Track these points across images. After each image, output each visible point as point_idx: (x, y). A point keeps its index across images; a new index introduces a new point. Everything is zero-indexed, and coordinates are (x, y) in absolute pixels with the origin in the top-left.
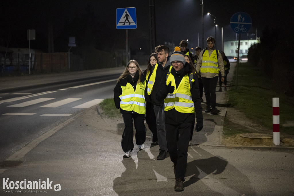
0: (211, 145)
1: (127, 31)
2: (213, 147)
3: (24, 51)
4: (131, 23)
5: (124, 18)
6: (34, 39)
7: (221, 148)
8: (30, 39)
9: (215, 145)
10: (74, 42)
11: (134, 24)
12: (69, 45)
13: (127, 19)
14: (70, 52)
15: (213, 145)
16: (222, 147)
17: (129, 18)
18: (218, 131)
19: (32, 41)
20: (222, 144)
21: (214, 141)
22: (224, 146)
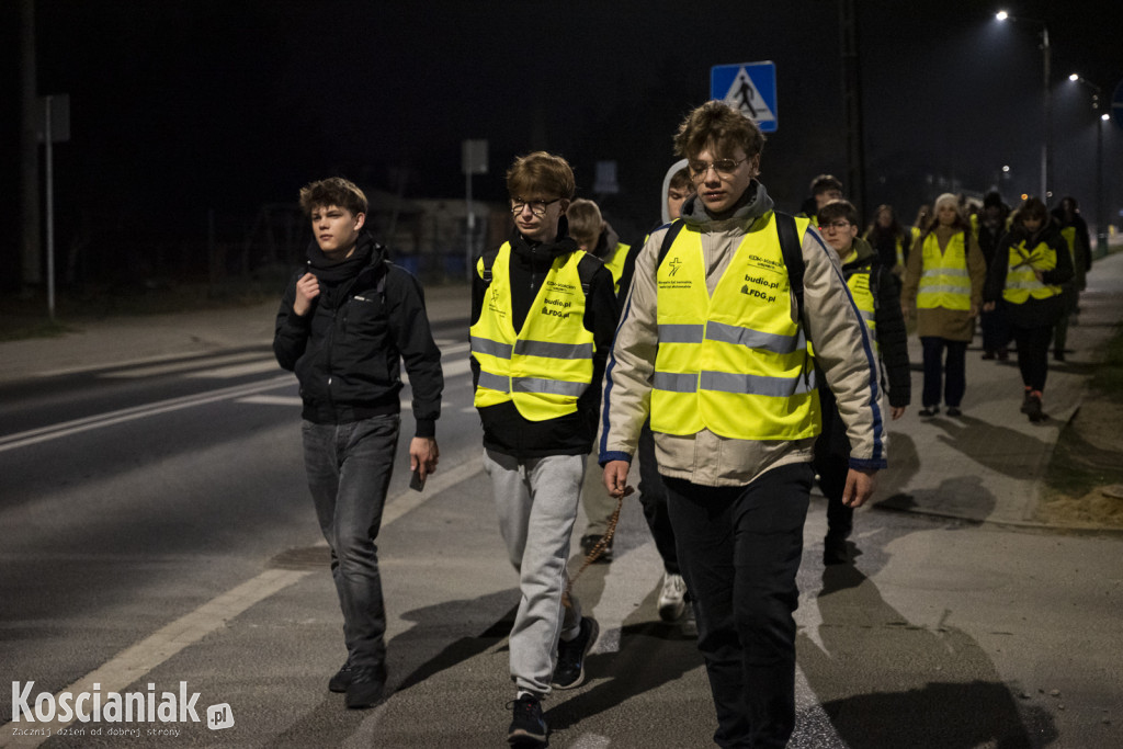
3: (454, 207)
4: (758, 113)
5: (735, 96)
6: (484, 169)
7: (1028, 531)
8: (469, 172)
10: (612, 178)
11: (768, 116)
12: (597, 188)
13: (745, 100)
15: (1002, 521)
16: (1033, 527)
17: (752, 98)
19: (477, 177)
20: (1035, 518)
21: (1008, 506)
22: (1040, 524)
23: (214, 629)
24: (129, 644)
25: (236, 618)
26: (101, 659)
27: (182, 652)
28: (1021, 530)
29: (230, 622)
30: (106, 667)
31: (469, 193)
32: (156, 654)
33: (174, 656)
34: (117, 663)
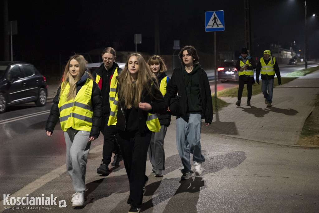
0: (286, 145)
1: (215, 34)
2: (287, 146)
4: (219, 26)
5: (212, 21)
6: (140, 42)
7: (295, 147)
8: (136, 43)
9: (289, 145)
10: (179, 45)
11: (222, 26)
12: (174, 48)
13: (215, 22)
14: (175, 54)
15: (288, 145)
16: (297, 146)
17: (217, 21)
18: (297, 131)
20: (298, 144)
21: (290, 140)
22: (299, 146)
23: (56, 177)
24: (30, 182)
25: (63, 174)
26: (22, 186)
27: (46, 184)
28: (294, 147)
29: (61, 175)
30: (24, 188)
31: (136, 50)
32: (38, 184)
33: (44, 185)
34: (27, 187)
